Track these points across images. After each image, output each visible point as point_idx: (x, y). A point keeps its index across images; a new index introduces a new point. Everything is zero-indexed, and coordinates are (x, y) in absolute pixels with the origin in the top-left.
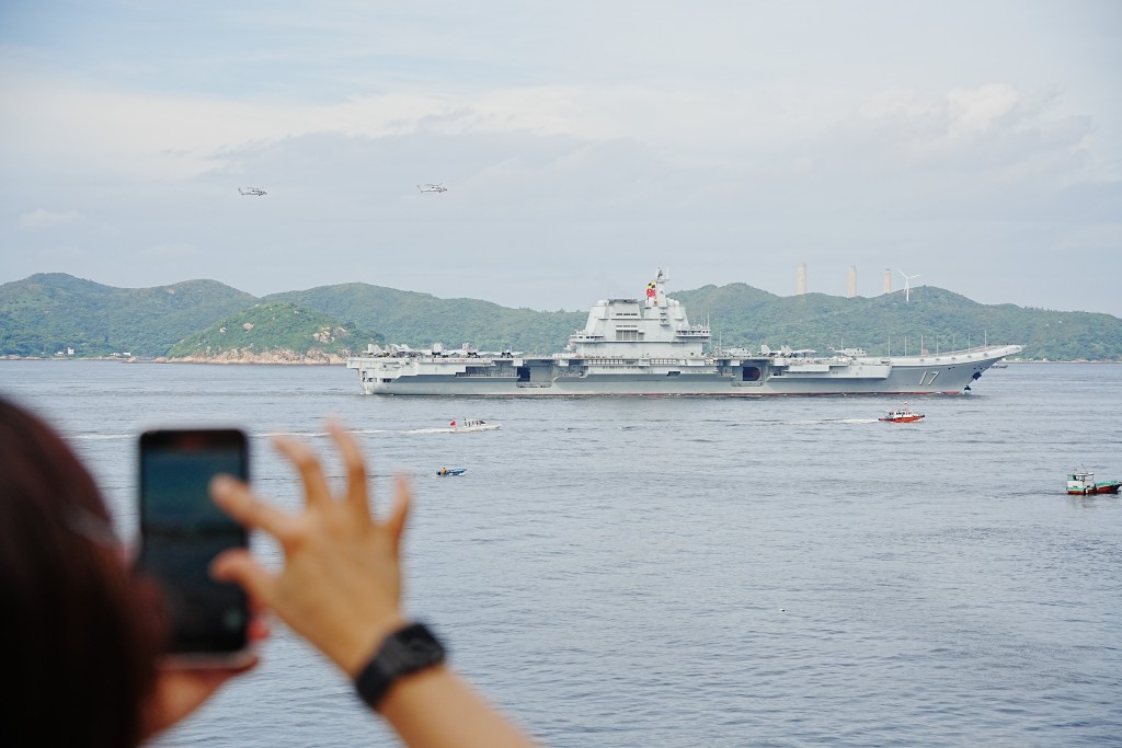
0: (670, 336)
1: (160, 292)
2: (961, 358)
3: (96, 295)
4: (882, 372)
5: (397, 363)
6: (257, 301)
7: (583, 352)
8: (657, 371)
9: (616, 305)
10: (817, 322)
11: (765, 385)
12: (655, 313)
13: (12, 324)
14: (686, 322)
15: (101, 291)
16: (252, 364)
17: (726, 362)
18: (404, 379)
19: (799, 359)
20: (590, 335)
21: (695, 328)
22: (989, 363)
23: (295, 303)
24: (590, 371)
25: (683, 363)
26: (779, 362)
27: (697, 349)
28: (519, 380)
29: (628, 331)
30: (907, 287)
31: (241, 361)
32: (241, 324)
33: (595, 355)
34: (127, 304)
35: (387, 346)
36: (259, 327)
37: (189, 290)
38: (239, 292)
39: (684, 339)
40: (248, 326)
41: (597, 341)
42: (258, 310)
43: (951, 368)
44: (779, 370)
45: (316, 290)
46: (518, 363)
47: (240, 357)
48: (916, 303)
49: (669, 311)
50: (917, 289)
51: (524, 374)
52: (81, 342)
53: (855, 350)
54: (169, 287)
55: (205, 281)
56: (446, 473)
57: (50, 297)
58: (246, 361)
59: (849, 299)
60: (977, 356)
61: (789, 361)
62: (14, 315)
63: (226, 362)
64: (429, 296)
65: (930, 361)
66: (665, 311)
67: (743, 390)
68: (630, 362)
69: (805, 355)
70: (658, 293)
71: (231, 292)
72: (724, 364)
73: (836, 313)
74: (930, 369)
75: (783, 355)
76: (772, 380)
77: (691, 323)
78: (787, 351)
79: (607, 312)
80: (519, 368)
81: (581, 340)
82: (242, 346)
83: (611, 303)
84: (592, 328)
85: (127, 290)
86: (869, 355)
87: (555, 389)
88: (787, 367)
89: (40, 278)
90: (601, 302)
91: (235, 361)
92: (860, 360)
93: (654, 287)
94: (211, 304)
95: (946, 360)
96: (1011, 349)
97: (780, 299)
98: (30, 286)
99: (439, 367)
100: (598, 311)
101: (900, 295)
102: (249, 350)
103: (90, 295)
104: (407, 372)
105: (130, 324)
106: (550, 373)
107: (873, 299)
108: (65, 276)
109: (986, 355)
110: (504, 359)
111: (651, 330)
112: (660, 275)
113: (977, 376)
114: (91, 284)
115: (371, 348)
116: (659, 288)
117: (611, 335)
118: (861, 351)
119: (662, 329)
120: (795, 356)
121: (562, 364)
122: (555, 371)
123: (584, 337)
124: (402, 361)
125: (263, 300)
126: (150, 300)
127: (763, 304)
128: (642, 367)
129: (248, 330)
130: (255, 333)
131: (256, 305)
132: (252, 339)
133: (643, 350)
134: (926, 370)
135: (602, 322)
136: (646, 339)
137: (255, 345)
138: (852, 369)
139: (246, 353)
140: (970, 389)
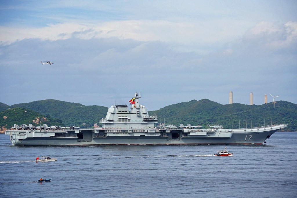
0: (141, 120)
2: (262, 130)
4: (229, 135)
5: (25, 132)
6: (9, 107)
7: (105, 127)
8: (135, 135)
9: (118, 108)
10: (237, 115)
11: (181, 140)
12: (135, 111)
14: (148, 115)
17: (164, 131)
18: (28, 139)
19: (194, 130)
20: (107, 120)
21: (151, 117)
22: (273, 132)
23: (25, 108)
24: (107, 135)
25: (146, 131)
26: (186, 131)
27: (152, 126)
28: (78, 139)
29: (124, 118)
30: (274, 101)
32: (2, 117)
33: (109, 128)
35: (21, 125)
36: (10, 118)
39: (147, 122)
40: (5, 117)
41: (111, 123)
42: (10, 111)
43: (257, 133)
44: (186, 134)
45: (34, 102)
46: (77, 132)
48: (278, 107)
49: (141, 110)
50: (278, 102)
51: (80, 136)
53: (218, 126)
56: (42, 181)
59: (250, 106)
60: (268, 129)
61: (190, 130)
64: (81, 105)
65: (248, 131)
66: (139, 110)
67: (172, 142)
68: (124, 131)
69: (197, 128)
70: (136, 103)
72: (163, 132)
73: (245, 111)
74: (249, 134)
75: (188, 128)
76: (183, 138)
77: (150, 115)
78: (190, 126)
79: (114, 111)
80: (78, 134)
81: (104, 122)
82: (2, 126)
83: (117, 107)
84: (109, 117)
86: (225, 128)
87: (93, 142)
88: (189, 133)
90: (112, 106)
92: (220, 130)
93: (134, 100)
95: (255, 130)
96: (282, 126)
97: (222, 105)
99: (43, 134)
100: (111, 110)
101: (271, 104)
102: (6, 127)
104: (29, 136)
106: (91, 136)
107: (260, 106)
109: (271, 128)
110: (71, 130)
111: (133, 118)
112: (137, 95)
113: (268, 137)
115: (16, 126)
116: (137, 101)
117: (116, 120)
118: (221, 126)
119: (138, 118)
120: (193, 128)
121: (96, 132)
122: (93, 135)
123: (105, 121)
124: (27, 131)
125: (12, 107)
127: (216, 107)
128: (129, 133)
129: (4, 119)
130: (8, 120)
131: (9, 109)
132: (7, 123)
133: (130, 126)
134: (247, 134)
135: (113, 115)
136: (131, 121)
137: (8, 125)
138: (216, 134)
139: (4, 129)
140: (266, 142)
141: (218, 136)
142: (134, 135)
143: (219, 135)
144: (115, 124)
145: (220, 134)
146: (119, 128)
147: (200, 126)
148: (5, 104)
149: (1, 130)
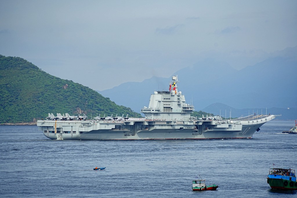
0: (180, 110)
2: (259, 121)
7: (153, 118)
9: (163, 94)
11: (202, 134)
12: (176, 98)
20: (157, 109)
24: (155, 127)
25: (186, 123)
29: (167, 107)
33: (156, 119)
66: (179, 97)
84: (156, 105)
87: (136, 137)
88: (216, 126)
109: (266, 120)
117: (162, 109)
119: (178, 107)
121: (146, 124)
133: (172, 117)
135: (159, 103)
136: (173, 111)
141: (234, 129)
142: (175, 128)
144: (161, 114)
145: (235, 126)
146: (164, 119)
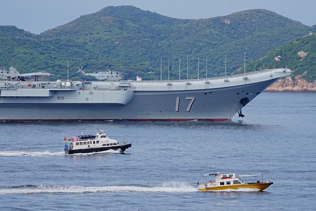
1: (217, 22)
2: (217, 82)
3: (160, 26)
4: (118, 97)
13: (88, 54)
15: (163, 23)
16: (306, 91)
22: (260, 87)
31: (295, 88)
32: (295, 53)
34: (187, 34)
36: (313, 55)
37: (243, 20)
38: (291, 21)
40: (302, 54)
42: (313, 38)
43: (207, 93)
47: (294, 85)
52: (148, 71)
54: (225, 17)
55: (258, 11)
57: (120, 28)
58: (300, 89)
60: (237, 80)
62: (89, 46)
63: (280, 89)
65: (179, 85)
71: (283, 21)
74: (183, 94)
82: (296, 74)
85: (186, 21)
89: (110, 11)
91: (290, 88)
94: (264, 33)
95: (198, 84)
96: (276, 73)
98: (103, 18)
102: (303, 77)
103: (154, 26)
105: (190, 53)
108: (132, 9)
109: (246, 79)
113: (244, 102)
114: (155, 17)
118: (114, 74)
126: (208, 31)
129: (301, 58)
130: (309, 61)
131: (310, 34)
132: (306, 67)
134: (177, 95)
137: (308, 73)
138: (79, 93)
139: (300, 81)
140: (243, 116)
141: (87, 99)
143: (90, 97)
145: (91, 93)
147: (44, 74)
148: (298, 23)
149: (294, 84)
